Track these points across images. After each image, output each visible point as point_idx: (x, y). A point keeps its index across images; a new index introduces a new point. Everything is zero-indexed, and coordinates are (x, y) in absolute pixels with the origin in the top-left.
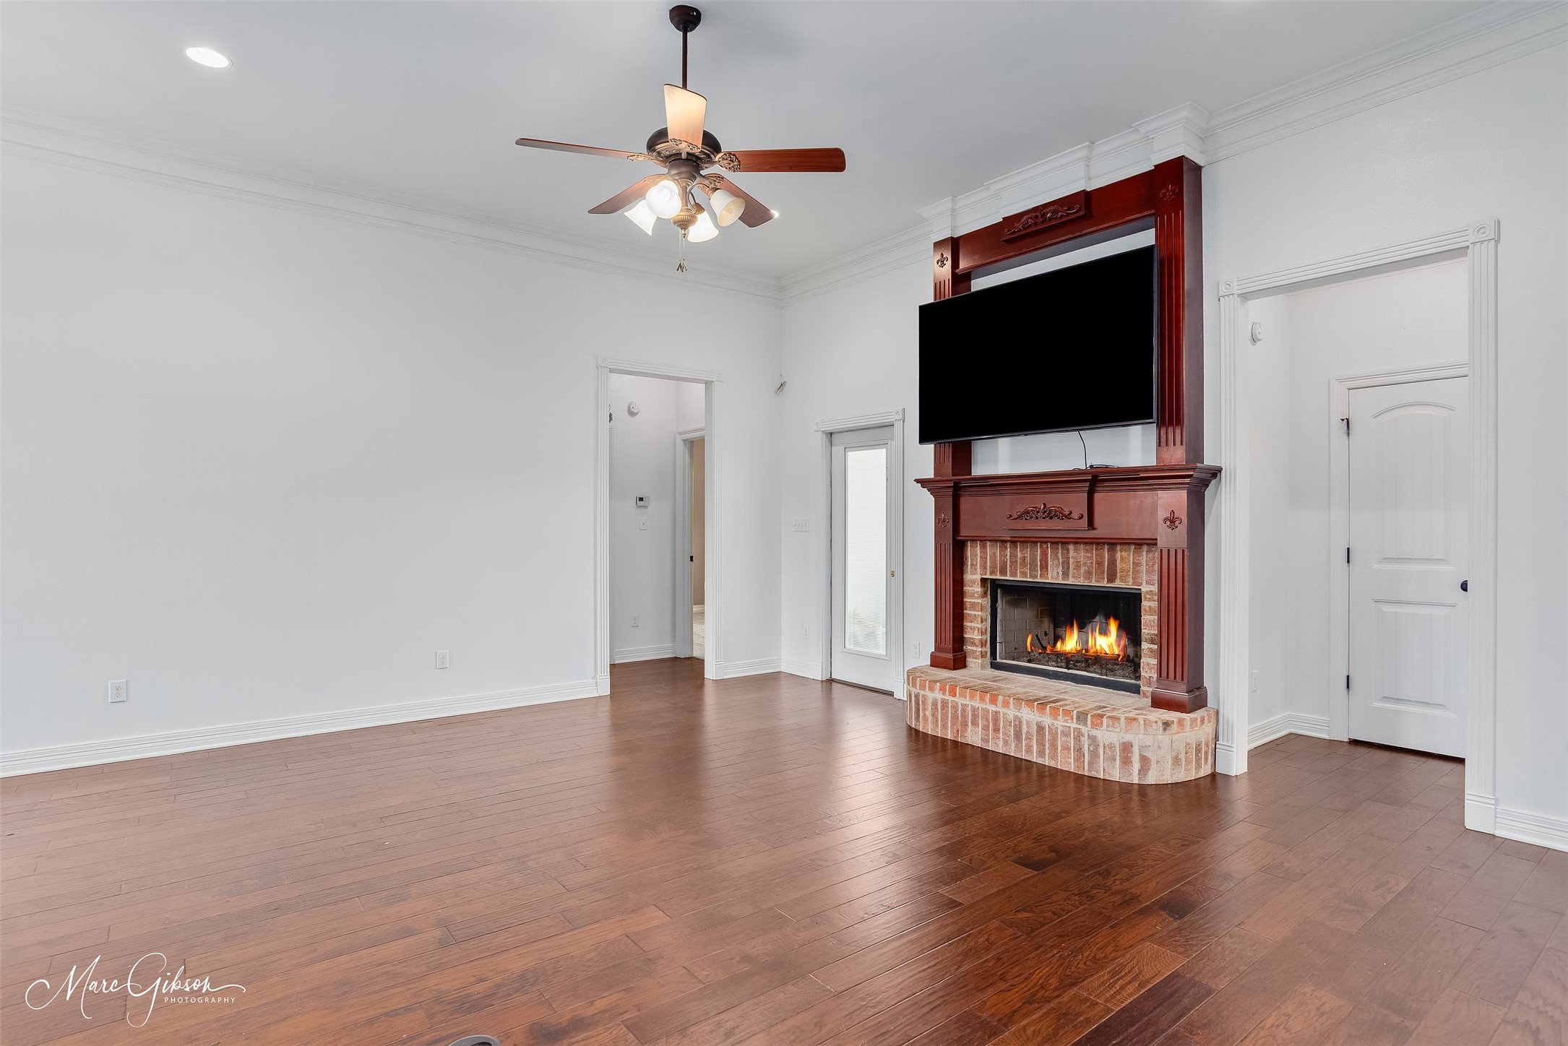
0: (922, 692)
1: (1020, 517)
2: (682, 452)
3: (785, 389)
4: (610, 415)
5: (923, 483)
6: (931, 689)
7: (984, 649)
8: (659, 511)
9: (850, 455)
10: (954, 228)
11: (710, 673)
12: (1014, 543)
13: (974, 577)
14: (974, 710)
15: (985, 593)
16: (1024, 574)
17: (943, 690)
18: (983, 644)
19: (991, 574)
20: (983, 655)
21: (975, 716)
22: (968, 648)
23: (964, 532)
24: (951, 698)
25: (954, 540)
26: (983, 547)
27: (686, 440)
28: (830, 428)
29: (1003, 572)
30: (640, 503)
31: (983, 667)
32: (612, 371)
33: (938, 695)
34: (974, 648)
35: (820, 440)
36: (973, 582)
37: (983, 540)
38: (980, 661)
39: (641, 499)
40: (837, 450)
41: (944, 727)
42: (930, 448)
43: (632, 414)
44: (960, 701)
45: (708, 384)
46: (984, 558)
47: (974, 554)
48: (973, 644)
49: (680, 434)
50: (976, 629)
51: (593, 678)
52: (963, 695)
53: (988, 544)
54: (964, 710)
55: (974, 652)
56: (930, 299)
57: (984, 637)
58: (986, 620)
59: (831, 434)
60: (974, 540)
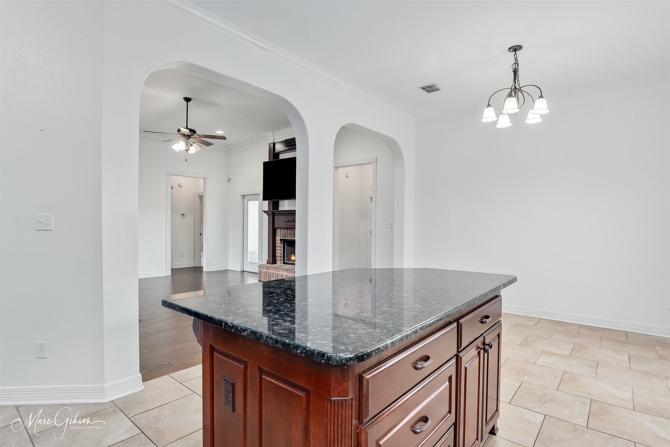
0: (261, 270)
1: (287, 222)
2: (197, 198)
3: (231, 181)
4: (172, 187)
5: (265, 212)
6: (263, 269)
7: (281, 259)
8: (189, 219)
9: (249, 202)
10: (274, 140)
11: (205, 270)
12: (287, 229)
13: (278, 238)
14: (273, 273)
15: (281, 243)
16: (290, 237)
17: (266, 268)
18: (281, 257)
19: (282, 237)
20: (281, 260)
21: (273, 275)
22: (277, 258)
23: (276, 226)
24: (268, 271)
25: (273, 228)
26: (281, 230)
27: (199, 195)
28: (244, 194)
29: (285, 237)
30: (183, 216)
31: (280, 263)
32: (172, 175)
33: (265, 270)
34: (278, 258)
35: (240, 197)
36: (278, 240)
37: (280, 228)
38: (280, 262)
39: (183, 215)
40: (246, 201)
41: (266, 279)
42: (266, 202)
43: (180, 187)
44: (270, 271)
45: (205, 179)
46: (281, 233)
47: (278, 232)
48: (278, 257)
49: (197, 193)
50: (279, 253)
51: (166, 270)
52: (270, 270)
53: (282, 229)
54: (271, 274)
55: (278, 259)
56: (267, 160)
57: (281, 255)
58: (282, 250)
59: (244, 196)
60: (278, 228)
